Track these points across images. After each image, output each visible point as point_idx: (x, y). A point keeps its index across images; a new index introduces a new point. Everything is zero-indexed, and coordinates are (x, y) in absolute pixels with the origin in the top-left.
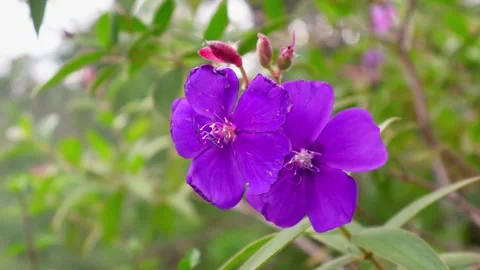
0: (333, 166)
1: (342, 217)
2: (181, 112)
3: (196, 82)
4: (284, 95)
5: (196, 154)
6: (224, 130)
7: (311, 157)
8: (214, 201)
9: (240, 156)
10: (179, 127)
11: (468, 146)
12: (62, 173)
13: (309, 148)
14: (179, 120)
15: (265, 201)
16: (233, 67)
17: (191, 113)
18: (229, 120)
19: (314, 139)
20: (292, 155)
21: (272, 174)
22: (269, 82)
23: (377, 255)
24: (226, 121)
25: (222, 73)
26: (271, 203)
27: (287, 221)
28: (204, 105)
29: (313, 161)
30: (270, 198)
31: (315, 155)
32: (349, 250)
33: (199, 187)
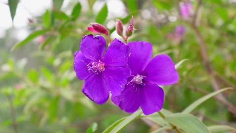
0: (153, 83)
1: (157, 107)
2: (79, 57)
3: (85, 43)
4: (127, 48)
5: (86, 78)
6: (99, 66)
7: (142, 78)
8: (95, 100)
9: (106, 78)
10: (78, 65)
11: (229, 73)
12: (28, 87)
13: (141, 74)
14: (77, 61)
15: (120, 100)
16: (103, 35)
17: (83, 58)
18: (101, 61)
19: (143, 69)
20: (132, 77)
21: (122, 86)
22: (120, 42)
23: (179, 127)
24: (100, 61)
25: (98, 38)
26: (123, 101)
27: (131, 110)
28: (89, 54)
29: (143, 80)
30: (123, 99)
31: (144, 78)
32: (165, 125)
33: (88, 94)
